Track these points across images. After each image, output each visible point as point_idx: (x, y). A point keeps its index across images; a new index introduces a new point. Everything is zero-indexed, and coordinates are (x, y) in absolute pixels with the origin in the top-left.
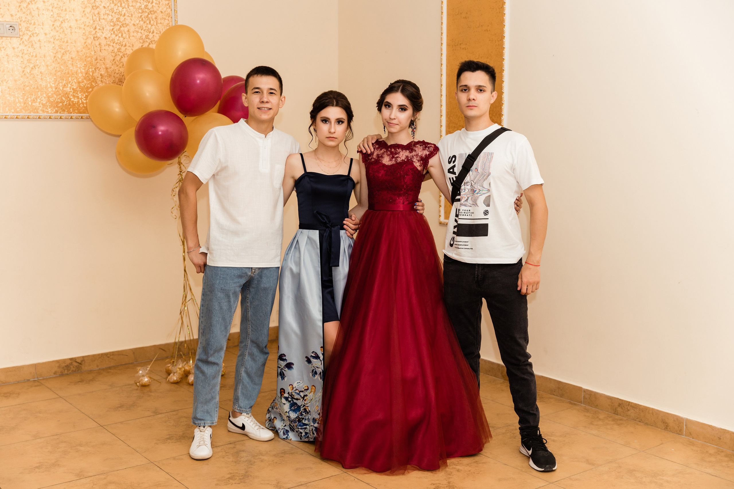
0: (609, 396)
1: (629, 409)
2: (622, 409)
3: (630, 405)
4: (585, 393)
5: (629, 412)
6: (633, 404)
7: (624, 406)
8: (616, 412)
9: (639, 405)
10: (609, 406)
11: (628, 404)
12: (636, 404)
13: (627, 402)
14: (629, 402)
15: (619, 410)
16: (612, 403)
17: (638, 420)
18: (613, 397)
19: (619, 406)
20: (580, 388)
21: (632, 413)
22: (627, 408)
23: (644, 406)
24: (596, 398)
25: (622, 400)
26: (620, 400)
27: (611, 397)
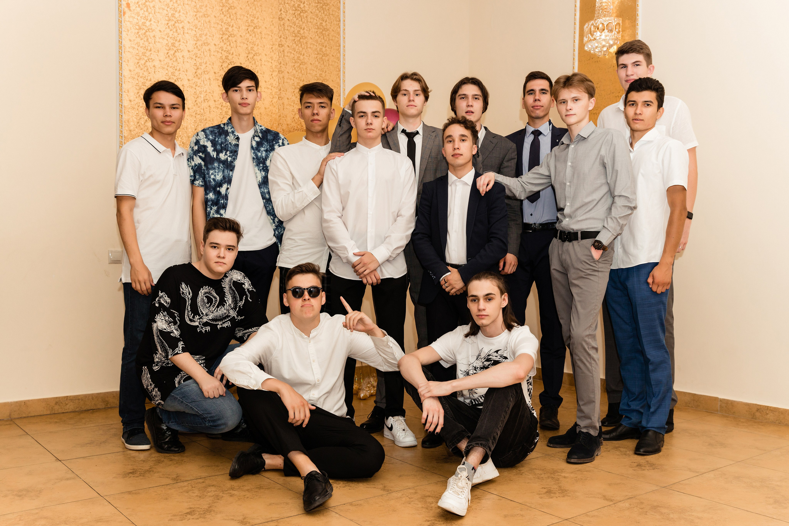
0: (747, 403)
1: (767, 412)
2: (761, 413)
3: (769, 409)
4: (721, 402)
5: (768, 416)
6: (772, 408)
7: (762, 411)
8: (755, 417)
9: (778, 408)
10: (747, 411)
11: (766, 408)
12: (775, 408)
13: (766, 406)
14: (768, 406)
15: (758, 414)
16: (750, 409)
17: (777, 422)
18: (751, 404)
19: (757, 411)
20: (716, 399)
21: (771, 416)
22: (766, 412)
23: (783, 409)
24: (733, 406)
25: (760, 406)
26: (758, 405)
27: (749, 403)
